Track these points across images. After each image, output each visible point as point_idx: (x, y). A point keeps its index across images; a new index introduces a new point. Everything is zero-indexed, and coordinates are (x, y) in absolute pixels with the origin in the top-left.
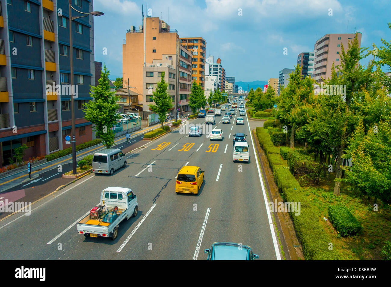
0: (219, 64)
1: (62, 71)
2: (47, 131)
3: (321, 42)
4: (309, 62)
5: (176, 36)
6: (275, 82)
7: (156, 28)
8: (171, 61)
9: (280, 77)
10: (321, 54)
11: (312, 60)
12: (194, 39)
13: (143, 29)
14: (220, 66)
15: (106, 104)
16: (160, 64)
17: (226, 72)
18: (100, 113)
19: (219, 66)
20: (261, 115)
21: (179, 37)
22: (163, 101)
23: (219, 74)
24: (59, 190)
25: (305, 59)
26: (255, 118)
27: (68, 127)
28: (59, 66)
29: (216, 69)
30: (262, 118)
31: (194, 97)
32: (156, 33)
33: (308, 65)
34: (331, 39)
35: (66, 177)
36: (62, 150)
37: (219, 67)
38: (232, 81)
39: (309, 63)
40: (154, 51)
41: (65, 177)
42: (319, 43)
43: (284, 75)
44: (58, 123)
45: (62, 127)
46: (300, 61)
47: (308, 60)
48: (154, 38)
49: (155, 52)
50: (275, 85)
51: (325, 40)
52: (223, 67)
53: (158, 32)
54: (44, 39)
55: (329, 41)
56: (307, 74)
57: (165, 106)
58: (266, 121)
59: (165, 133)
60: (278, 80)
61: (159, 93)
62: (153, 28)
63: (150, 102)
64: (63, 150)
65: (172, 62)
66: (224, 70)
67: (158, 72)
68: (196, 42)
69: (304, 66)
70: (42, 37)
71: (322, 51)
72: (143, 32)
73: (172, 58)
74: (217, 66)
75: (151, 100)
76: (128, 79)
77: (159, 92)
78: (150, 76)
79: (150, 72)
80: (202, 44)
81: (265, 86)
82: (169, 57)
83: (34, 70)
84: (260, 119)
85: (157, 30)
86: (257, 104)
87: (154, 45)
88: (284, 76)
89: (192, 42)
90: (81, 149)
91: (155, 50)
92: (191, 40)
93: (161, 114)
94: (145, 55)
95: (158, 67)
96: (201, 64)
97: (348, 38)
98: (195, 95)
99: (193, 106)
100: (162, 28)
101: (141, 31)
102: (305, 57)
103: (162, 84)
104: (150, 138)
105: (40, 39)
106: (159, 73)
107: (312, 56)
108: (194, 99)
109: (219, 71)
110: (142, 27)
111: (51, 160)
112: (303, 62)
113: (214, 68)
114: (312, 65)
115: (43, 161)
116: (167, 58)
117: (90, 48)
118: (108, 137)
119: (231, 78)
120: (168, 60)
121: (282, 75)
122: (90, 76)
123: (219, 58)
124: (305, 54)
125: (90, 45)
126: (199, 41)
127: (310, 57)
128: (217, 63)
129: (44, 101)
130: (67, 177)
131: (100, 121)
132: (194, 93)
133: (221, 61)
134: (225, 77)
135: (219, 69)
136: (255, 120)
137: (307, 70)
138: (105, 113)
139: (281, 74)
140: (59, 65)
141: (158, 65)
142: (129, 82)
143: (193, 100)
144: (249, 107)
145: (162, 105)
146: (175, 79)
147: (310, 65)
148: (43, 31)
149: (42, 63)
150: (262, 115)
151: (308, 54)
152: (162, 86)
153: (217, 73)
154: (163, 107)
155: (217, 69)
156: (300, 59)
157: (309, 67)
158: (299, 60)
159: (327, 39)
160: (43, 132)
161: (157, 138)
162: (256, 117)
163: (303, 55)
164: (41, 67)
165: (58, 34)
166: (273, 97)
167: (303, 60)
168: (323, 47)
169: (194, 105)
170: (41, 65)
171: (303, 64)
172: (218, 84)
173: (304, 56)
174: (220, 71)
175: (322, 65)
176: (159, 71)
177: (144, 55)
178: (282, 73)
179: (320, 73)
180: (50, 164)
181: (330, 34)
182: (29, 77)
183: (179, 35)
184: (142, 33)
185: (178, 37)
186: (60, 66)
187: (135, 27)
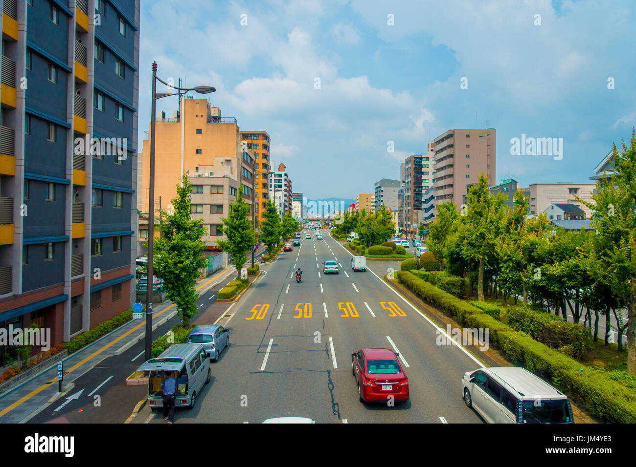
0: (283, 173)
1: (95, 184)
2: (68, 296)
3: (442, 140)
4: (424, 170)
5: (235, 128)
6: (368, 200)
7: (202, 116)
8: (230, 167)
9: (376, 192)
10: (443, 158)
11: (427, 166)
12: (252, 134)
13: (179, 116)
14: (286, 175)
15: (188, 243)
16: (211, 173)
17: (293, 185)
18: (179, 258)
19: (283, 175)
20: (378, 251)
21: (240, 130)
22: (243, 234)
23: (284, 188)
24: (139, 411)
25: (418, 165)
26: (370, 257)
27: (98, 286)
28: (91, 177)
29: (279, 181)
30: (380, 256)
31: (269, 225)
32: (201, 123)
33: (422, 173)
34: (456, 136)
35: (134, 384)
36: (89, 330)
37: (284, 177)
38: (299, 198)
39: (422, 171)
40: (198, 151)
41: (132, 384)
42: (438, 142)
43: (382, 189)
44: (83, 279)
45: (91, 287)
46: (410, 168)
47: (421, 166)
48: (199, 131)
49: (201, 153)
50: (368, 204)
51: (447, 137)
52: (289, 178)
53: (206, 122)
54: (74, 130)
55: (454, 139)
56: (422, 187)
57: (246, 241)
58: (405, 261)
59: (245, 288)
60: (374, 197)
61: (235, 221)
62: (197, 116)
63: (217, 235)
64: (91, 329)
65: (232, 169)
66: (290, 181)
67: (212, 186)
68: (255, 138)
69: (416, 175)
70: (71, 126)
71: (444, 154)
72: (179, 121)
73: (231, 163)
74: (280, 176)
75: (219, 233)
76: (160, 198)
77: (235, 219)
78: (197, 193)
79: (197, 186)
80: (265, 142)
81: (350, 206)
82: (226, 160)
83: (55, 184)
84: (377, 257)
85: (205, 119)
86: (366, 235)
87: (199, 141)
88: (382, 191)
89: (249, 138)
90: (117, 326)
91: (201, 150)
92: (247, 135)
93: (238, 255)
94: (183, 157)
95: (206, 177)
96: (264, 172)
97: (479, 135)
98: (271, 222)
99: (268, 241)
100: (212, 114)
101: (176, 120)
102: (417, 161)
103: (239, 206)
104: (228, 298)
105: (67, 129)
106: (212, 188)
107: (426, 160)
108: (270, 229)
109: (283, 183)
110: (178, 113)
111: (74, 352)
112: (415, 169)
113: (275, 178)
114: (427, 173)
115: (62, 355)
116: (222, 162)
117: (133, 145)
118: (188, 301)
119: (296, 195)
120: (225, 165)
121: (379, 189)
122: (131, 194)
123: (282, 164)
124: (416, 158)
125: (133, 141)
126: (261, 137)
127: (424, 162)
128: (279, 171)
129: (67, 240)
130: (136, 384)
131: (177, 272)
132: (270, 219)
133: (285, 167)
134: (291, 192)
135: (283, 180)
136: (372, 260)
137: (421, 181)
138: (187, 258)
139: (377, 188)
140: (91, 175)
141: (207, 175)
142: (160, 203)
143: (267, 231)
144: (342, 238)
145: (240, 240)
146: (236, 196)
147: (424, 173)
148: (73, 116)
149: (68, 172)
150: (380, 250)
151: (421, 158)
152: (240, 208)
153: (280, 186)
154: (243, 244)
155: (281, 180)
156: (410, 165)
157: (423, 177)
158: (407, 167)
159: (450, 136)
160: (62, 298)
161: (239, 297)
162: (370, 254)
163: (413, 159)
164: (65, 178)
165: (92, 121)
166: (389, 222)
167: (414, 166)
168: (445, 148)
169: (270, 238)
170: (65, 174)
171: (415, 172)
172: (284, 204)
173: (414, 161)
174: (286, 183)
175: (446, 174)
176: (212, 183)
177: (181, 158)
178: (379, 185)
179: (445, 186)
180: (76, 360)
181: (454, 130)
182: (47, 197)
183: (239, 128)
184: (177, 123)
185: (238, 128)
186: (93, 176)
187: (165, 113)
